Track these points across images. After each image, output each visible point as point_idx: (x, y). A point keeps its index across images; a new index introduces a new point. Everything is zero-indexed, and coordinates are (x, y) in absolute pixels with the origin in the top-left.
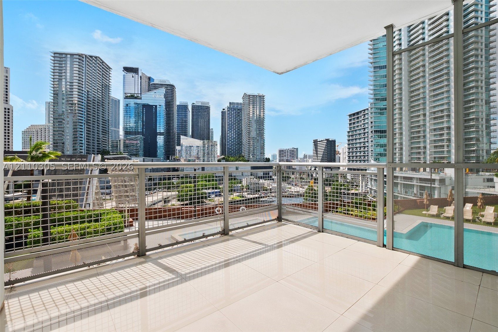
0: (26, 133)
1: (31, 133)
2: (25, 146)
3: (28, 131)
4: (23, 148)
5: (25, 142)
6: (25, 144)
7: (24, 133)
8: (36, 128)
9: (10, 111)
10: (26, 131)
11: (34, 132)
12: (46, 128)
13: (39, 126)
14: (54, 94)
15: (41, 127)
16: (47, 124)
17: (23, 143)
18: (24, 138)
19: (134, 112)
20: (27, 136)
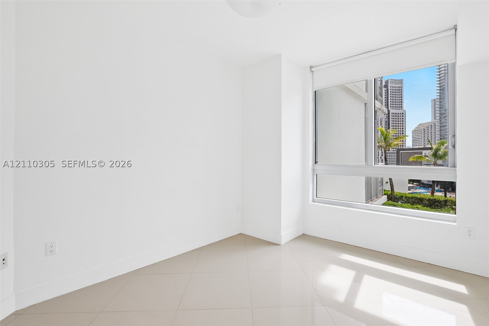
0: (415, 132)
1: (419, 131)
2: (415, 143)
3: (416, 130)
4: (413, 146)
5: (415, 140)
6: (415, 142)
7: (414, 132)
8: (423, 126)
9: (404, 115)
10: (415, 130)
11: (421, 130)
12: (432, 125)
13: (426, 124)
14: (440, 90)
15: (427, 125)
16: (433, 121)
17: (413, 141)
18: (413, 137)
20: (416, 135)
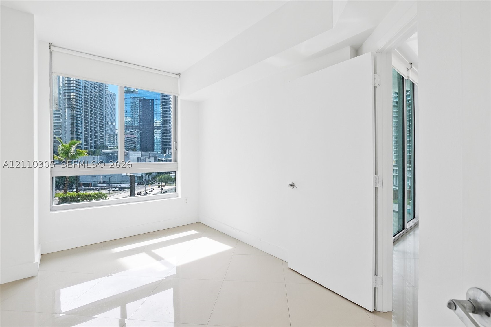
19: (130, 106)
